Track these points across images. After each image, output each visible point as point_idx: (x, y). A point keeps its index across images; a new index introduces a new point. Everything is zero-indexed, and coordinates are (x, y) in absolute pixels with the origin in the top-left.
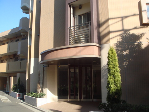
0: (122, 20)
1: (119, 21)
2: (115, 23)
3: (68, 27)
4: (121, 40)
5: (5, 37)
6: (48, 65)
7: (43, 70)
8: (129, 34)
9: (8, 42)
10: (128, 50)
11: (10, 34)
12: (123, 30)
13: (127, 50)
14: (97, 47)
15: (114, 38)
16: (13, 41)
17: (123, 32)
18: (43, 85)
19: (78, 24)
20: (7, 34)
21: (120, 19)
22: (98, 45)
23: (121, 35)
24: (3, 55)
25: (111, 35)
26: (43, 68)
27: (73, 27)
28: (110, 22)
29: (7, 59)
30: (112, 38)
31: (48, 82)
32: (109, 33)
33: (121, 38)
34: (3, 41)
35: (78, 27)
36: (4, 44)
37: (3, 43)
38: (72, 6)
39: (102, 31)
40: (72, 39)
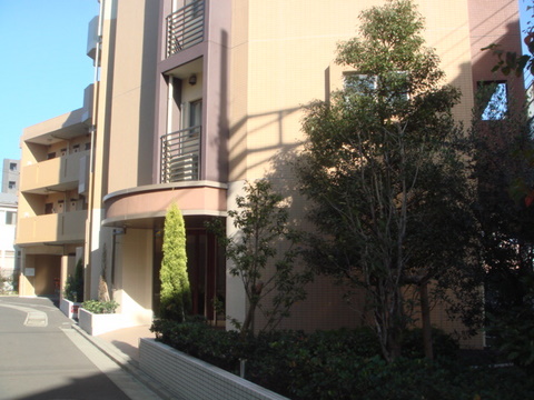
0: (280, 119)
1: (271, 123)
2: (262, 127)
3: (160, 136)
4: (273, 171)
5: (54, 135)
6: (125, 230)
7: (114, 243)
8: (294, 156)
9: (65, 150)
10: (290, 198)
11: (66, 128)
12: (280, 145)
13: (287, 197)
14: (217, 191)
15: (255, 165)
16: (77, 146)
17: (279, 151)
18: (113, 281)
19: (187, 127)
20: (60, 127)
21: (275, 117)
22: (217, 184)
23: (274, 158)
24: (48, 189)
25: (250, 160)
26: (114, 236)
27: (172, 134)
28: (250, 124)
29: (62, 202)
30: (251, 167)
31: (124, 272)
32: (246, 153)
33: (274, 167)
34: (50, 146)
35: (186, 133)
36: (52, 156)
37: (51, 151)
38: (171, 80)
39: (234, 148)
40: (168, 165)
